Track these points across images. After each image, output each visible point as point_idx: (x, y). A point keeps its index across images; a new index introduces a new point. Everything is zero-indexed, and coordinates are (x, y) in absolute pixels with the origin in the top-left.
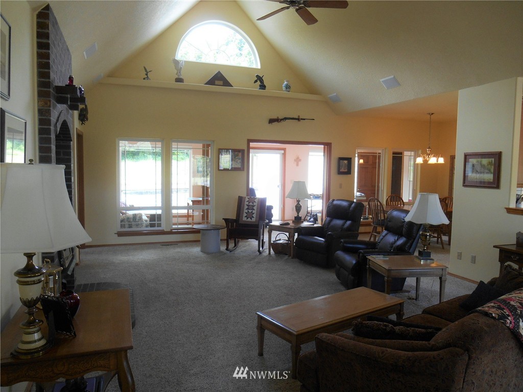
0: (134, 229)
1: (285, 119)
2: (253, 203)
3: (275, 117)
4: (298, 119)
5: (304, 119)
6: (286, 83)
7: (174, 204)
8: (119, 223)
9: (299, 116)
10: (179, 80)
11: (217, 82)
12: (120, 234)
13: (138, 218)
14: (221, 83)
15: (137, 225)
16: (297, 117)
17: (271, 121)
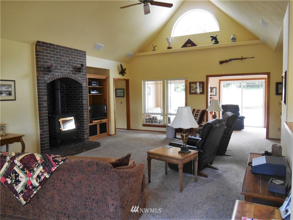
0: (154, 124)
1: (230, 60)
2: (198, 113)
3: (225, 60)
4: (242, 59)
5: (246, 58)
6: (232, 36)
7: (170, 112)
8: (145, 121)
9: (242, 57)
10: (169, 48)
11: (188, 45)
12: (144, 125)
13: (155, 119)
14: (190, 45)
15: (155, 122)
16: (240, 57)
17: (221, 63)
